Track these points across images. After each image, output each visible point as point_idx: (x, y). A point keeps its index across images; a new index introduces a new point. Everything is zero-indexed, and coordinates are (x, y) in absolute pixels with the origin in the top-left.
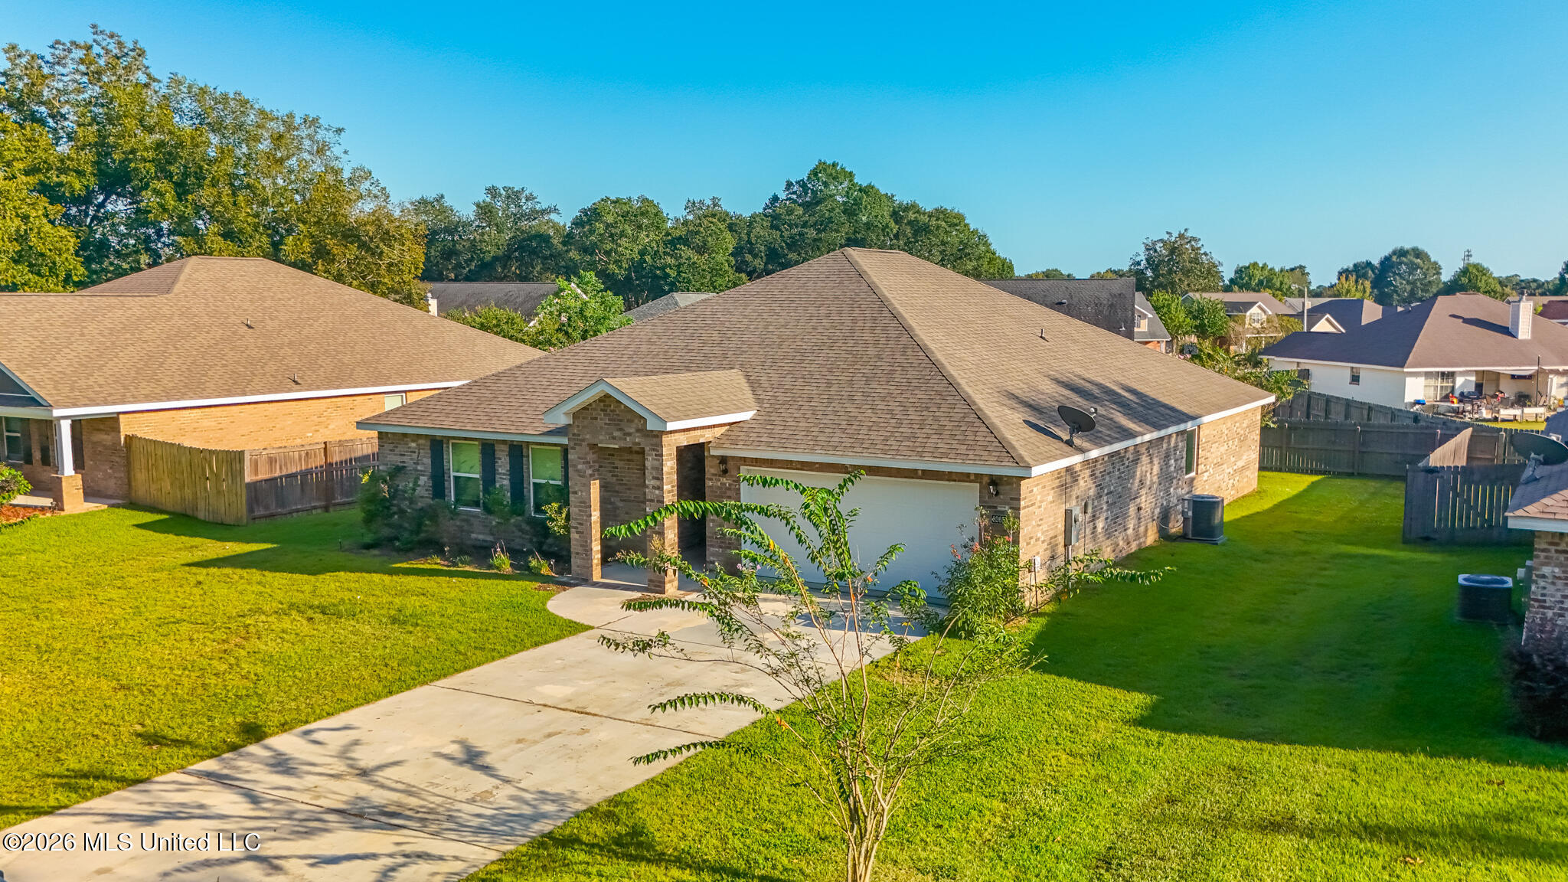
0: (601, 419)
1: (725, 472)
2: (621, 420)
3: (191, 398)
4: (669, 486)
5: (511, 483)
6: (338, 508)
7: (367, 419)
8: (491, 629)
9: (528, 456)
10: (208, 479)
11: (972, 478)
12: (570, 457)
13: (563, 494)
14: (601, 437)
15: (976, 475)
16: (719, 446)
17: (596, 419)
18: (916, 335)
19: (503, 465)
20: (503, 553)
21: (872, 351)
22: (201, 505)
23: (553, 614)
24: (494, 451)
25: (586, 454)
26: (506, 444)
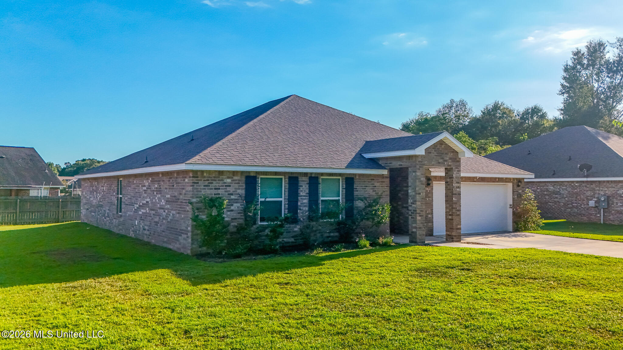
5: (309, 201)
9: (320, 183)
19: (304, 190)
24: (298, 181)
26: (307, 176)
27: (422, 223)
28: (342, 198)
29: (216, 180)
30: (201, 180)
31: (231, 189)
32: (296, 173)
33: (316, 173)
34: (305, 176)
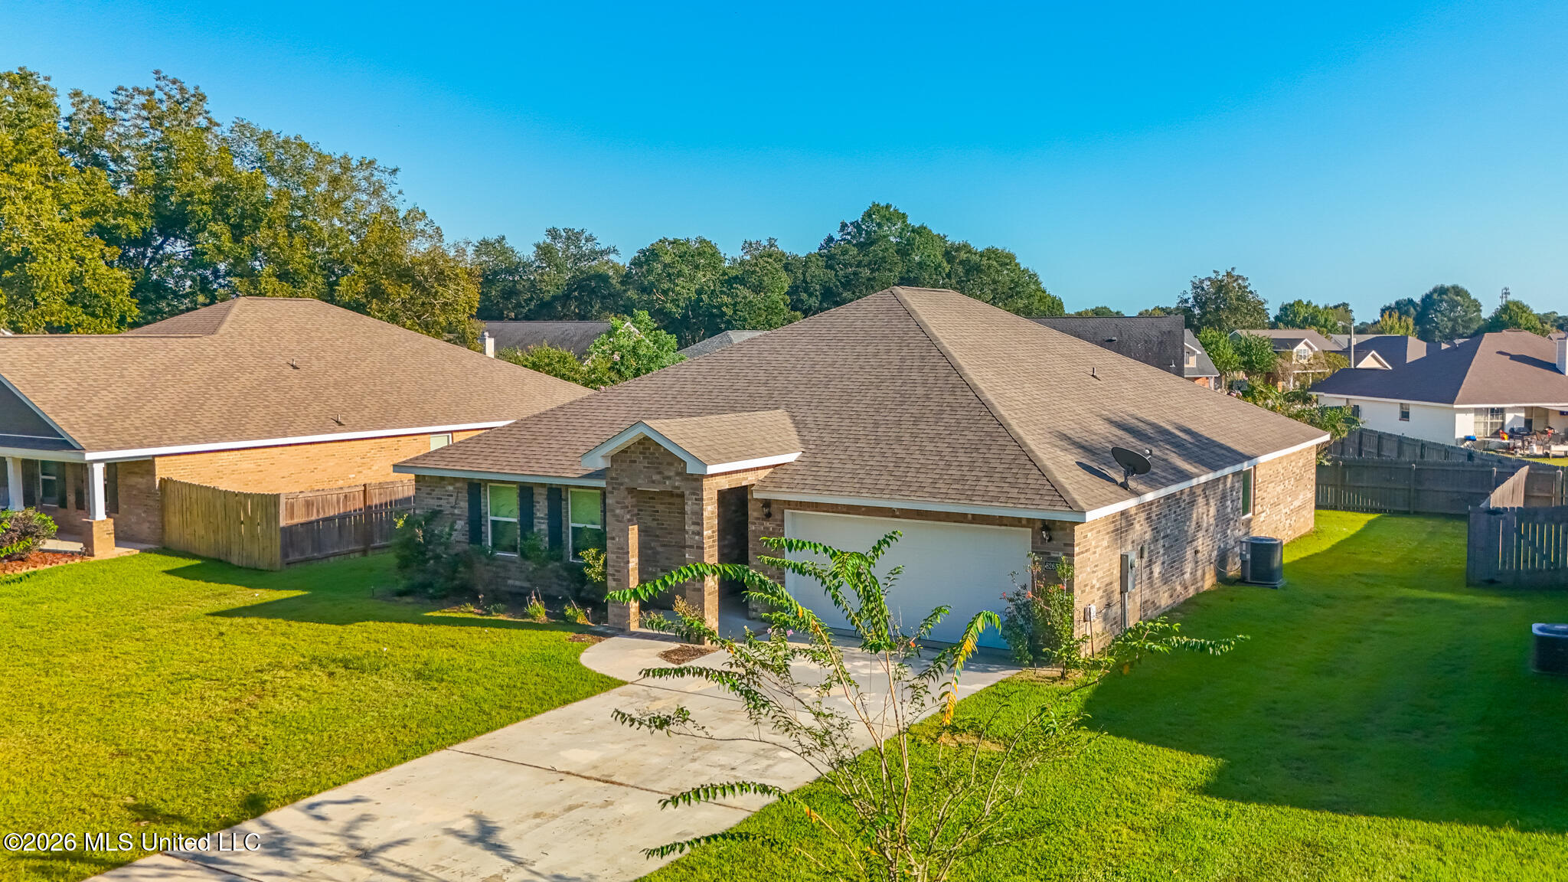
0: (640, 462)
1: (769, 515)
2: (660, 464)
3: (230, 440)
4: (710, 532)
5: (549, 527)
6: (377, 551)
7: (404, 462)
8: (519, 685)
9: (567, 500)
10: (242, 523)
11: (1024, 522)
12: (609, 501)
13: (600, 540)
14: (640, 481)
15: (1028, 520)
16: (763, 488)
17: (635, 462)
18: (966, 374)
19: (541, 510)
20: (538, 600)
21: (920, 391)
22: (235, 549)
23: (585, 668)
24: (533, 494)
25: (624, 498)
26: (545, 487)
30: (424, 486)
34: (542, 487)
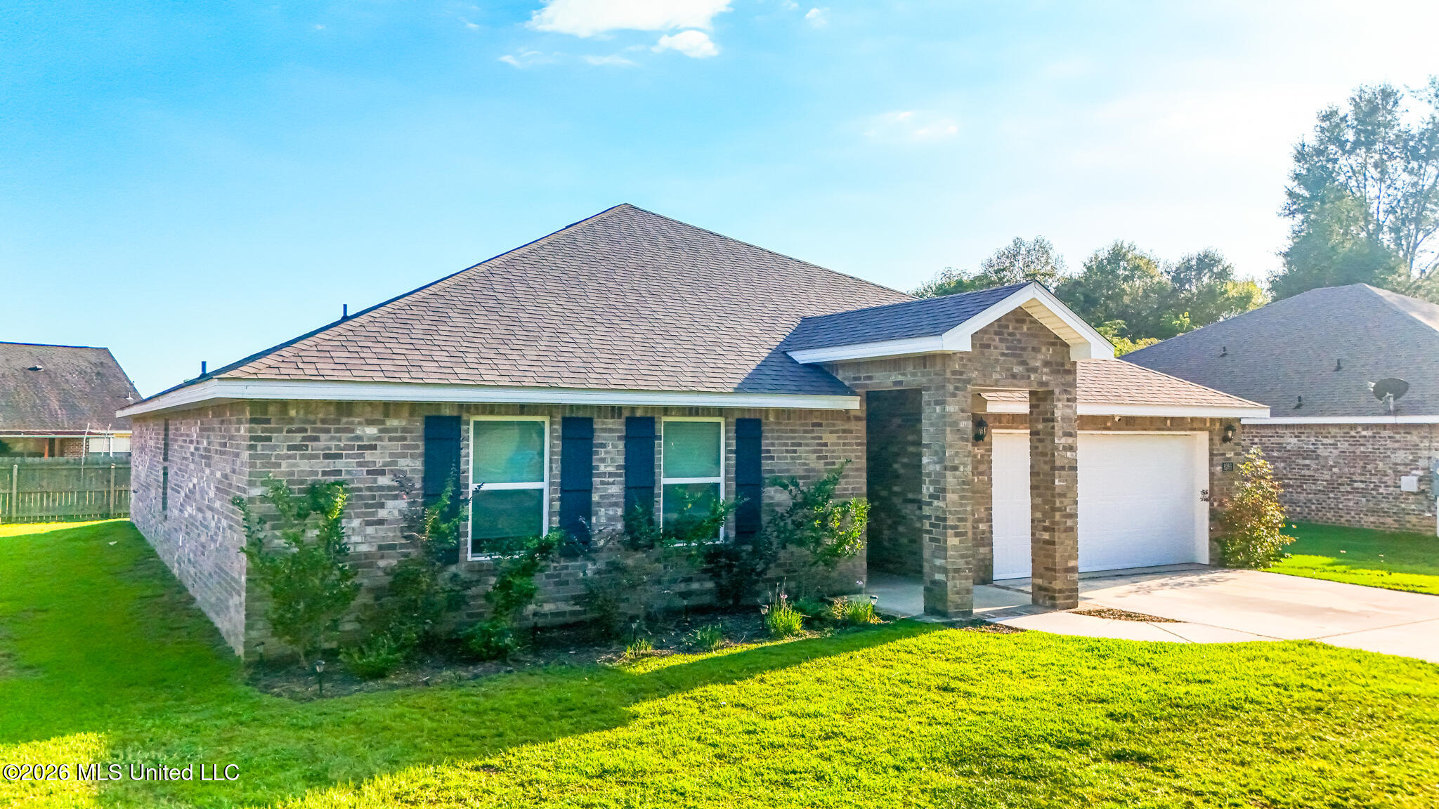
5: (626, 489)
9: (660, 437)
19: (609, 459)
24: (592, 431)
26: (620, 416)
27: (962, 556)
28: (727, 479)
29: (328, 431)
30: (280, 431)
31: (377, 458)
32: (585, 407)
33: (646, 408)
34: (613, 417)
